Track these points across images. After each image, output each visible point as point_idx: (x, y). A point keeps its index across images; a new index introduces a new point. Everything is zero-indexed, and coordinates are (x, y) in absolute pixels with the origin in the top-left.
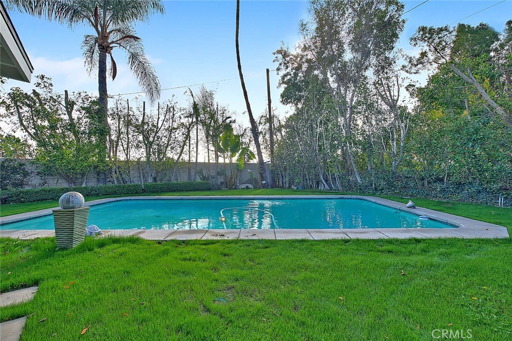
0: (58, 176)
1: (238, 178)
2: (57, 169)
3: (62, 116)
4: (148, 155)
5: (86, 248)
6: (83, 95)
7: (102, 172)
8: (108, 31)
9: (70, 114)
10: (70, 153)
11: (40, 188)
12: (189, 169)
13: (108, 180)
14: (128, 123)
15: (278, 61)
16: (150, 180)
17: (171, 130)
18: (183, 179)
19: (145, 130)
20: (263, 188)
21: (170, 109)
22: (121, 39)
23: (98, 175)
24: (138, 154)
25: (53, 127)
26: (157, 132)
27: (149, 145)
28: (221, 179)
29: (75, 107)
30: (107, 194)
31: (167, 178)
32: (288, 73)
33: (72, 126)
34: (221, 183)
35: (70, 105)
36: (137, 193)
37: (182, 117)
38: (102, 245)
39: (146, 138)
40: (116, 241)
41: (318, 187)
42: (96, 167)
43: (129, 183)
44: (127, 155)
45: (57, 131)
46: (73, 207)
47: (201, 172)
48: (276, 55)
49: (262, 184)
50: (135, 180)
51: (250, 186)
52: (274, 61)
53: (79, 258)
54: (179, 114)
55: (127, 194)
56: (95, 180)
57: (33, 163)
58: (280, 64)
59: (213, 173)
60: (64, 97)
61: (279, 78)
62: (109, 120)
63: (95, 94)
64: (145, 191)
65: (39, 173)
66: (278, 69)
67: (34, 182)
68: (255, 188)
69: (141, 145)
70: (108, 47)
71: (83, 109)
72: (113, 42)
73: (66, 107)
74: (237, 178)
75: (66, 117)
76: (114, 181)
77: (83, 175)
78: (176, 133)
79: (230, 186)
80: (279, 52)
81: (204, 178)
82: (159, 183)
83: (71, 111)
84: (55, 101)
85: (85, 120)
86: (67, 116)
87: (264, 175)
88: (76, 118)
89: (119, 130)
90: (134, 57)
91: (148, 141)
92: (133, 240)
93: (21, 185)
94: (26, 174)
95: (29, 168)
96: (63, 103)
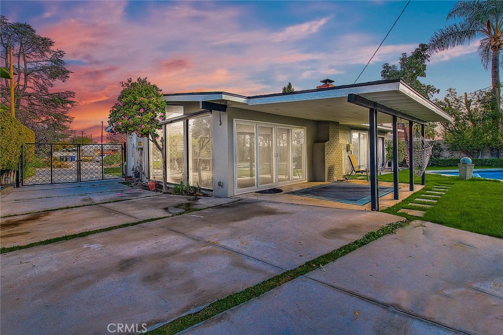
0: (461, 151)
2: (460, 147)
3: (463, 111)
5: (472, 180)
7: (495, 148)
9: (468, 107)
10: (468, 135)
11: (449, 158)
13: (502, 155)
23: (492, 150)
29: (472, 103)
30: (499, 166)
33: (470, 116)
35: (468, 104)
38: (479, 180)
40: (486, 180)
42: (490, 144)
45: (460, 121)
46: (466, 164)
53: (468, 182)
56: (489, 154)
60: (464, 97)
65: (448, 149)
67: (446, 155)
71: (479, 101)
73: (466, 104)
75: (466, 111)
77: (479, 150)
83: (470, 106)
84: (458, 101)
85: (481, 109)
88: (473, 110)
92: (496, 181)
93: (439, 156)
94: (441, 150)
95: (443, 146)
96: (464, 102)
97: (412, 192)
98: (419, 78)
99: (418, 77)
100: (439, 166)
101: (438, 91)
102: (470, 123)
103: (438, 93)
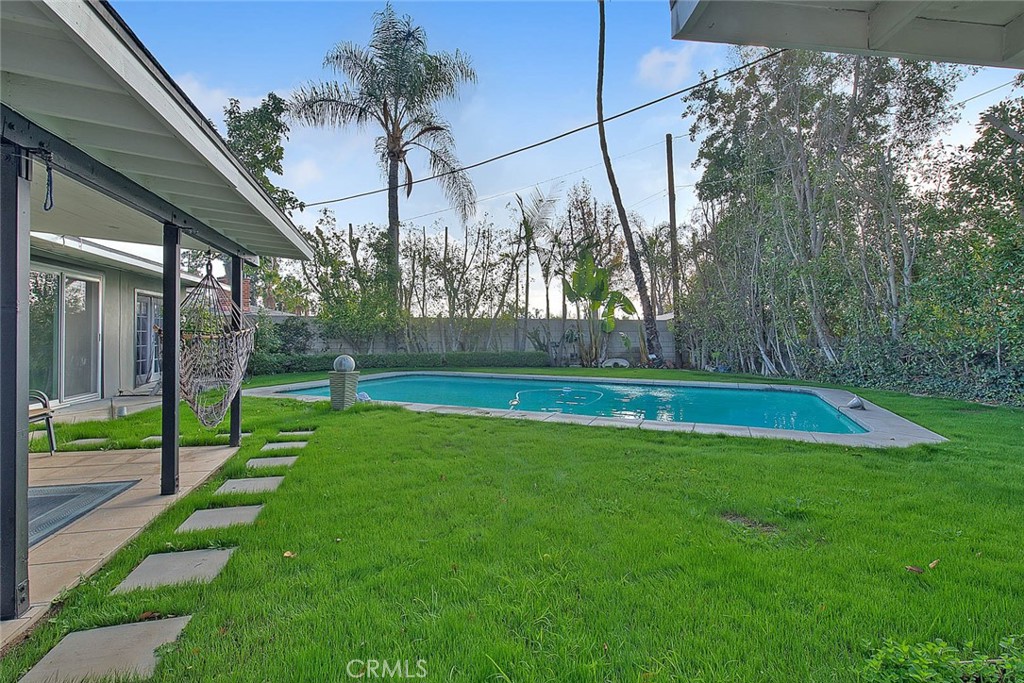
0: (341, 340)
1: (605, 348)
2: (340, 330)
3: (346, 259)
4: (452, 309)
5: (355, 411)
6: (369, 227)
7: (391, 334)
8: (401, 127)
9: (354, 254)
10: (354, 309)
11: (323, 354)
12: (516, 331)
13: (400, 346)
14: (425, 262)
15: (694, 113)
16: (454, 349)
17: (488, 267)
18: (507, 346)
19: (448, 269)
20: (649, 367)
21: (485, 235)
22: (420, 134)
23: (387, 338)
24: (439, 308)
25: (336, 275)
26: (464, 273)
27: (452, 294)
28: (571, 349)
29: (360, 246)
30: (397, 367)
31: (480, 345)
32: (718, 132)
33: (357, 272)
34: (572, 356)
35: (354, 243)
36: (435, 367)
37: (504, 244)
38: (367, 410)
39: (449, 282)
40: (380, 408)
41: (759, 371)
42: (384, 327)
43: (425, 352)
44: (423, 310)
45: (341, 279)
46: (345, 371)
47: (535, 336)
48: (689, 103)
49: (648, 359)
50: (435, 347)
51: (623, 362)
52: (684, 115)
53: (346, 417)
54: (499, 240)
55: (423, 367)
56: (383, 346)
57: (315, 322)
58: (700, 118)
59: (556, 337)
60: (347, 232)
61: (697, 145)
62: (402, 261)
63: (384, 224)
64: (447, 363)
65: (321, 335)
66: (694, 130)
67: (316, 347)
68: (633, 366)
69: (441, 294)
70: (401, 151)
71: (370, 245)
72: (407, 143)
73: (351, 246)
74: (602, 349)
75: (350, 260)
76: (407, 348)
77: (369, 338)
78: (494, 271)
79: (587, 360)
80: (696, 94)
81: (541, 346)
82: (467, 352)
83: (356, 251)
84: (338, 238)
85: (373, 261)
86: (351, 258)
87: (654, 343)
88: (362, 261)
89: (414, 272)
90: (436, 158)
91: (452, 288)
92: (396, 409)
93: (304, 350)
94: (309, 336)
95: (311, 328)
96: (348, 241)
97: (172, 499)
98: (268, 173)
99: (267, 169)
100: (303, 371)
101: (302, 206)
102: (357, 285)
103: (302, 210)
